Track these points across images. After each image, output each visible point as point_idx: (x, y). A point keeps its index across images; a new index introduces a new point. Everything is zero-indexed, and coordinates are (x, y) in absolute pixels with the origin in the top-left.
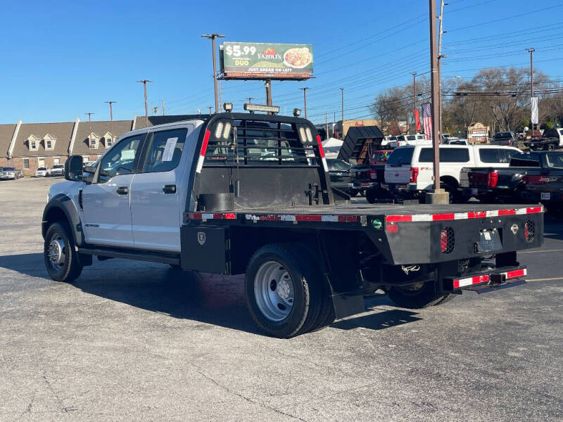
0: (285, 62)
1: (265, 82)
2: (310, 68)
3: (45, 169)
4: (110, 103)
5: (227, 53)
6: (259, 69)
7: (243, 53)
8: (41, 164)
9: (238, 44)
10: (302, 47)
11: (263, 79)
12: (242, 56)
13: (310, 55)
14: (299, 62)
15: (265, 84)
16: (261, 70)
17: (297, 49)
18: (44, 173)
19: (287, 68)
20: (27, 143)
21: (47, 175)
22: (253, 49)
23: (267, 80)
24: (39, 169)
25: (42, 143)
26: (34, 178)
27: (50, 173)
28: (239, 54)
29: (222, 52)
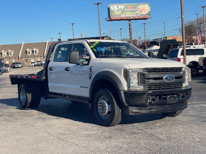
0: (137, 12)
1: (128, 21)
2: (149, 14)
3: (34, 63)
4: (60, 33)
5: (111, 9)
6: (126, 15)
7: (118, 9)
8: (33, 61)
9: (116, 5)
10: (145, 4)
11: (128, 20)
12: (118, 10)
13: (149, 7)
14: (144, 11)
15: (128, 22)
16: (126, 16)
17: (143, 5)
18: (33, 64)
19: (138, 14)
20: (26, 52)
21: (35, 66)
22: (123, 7)
23: (129, 20)
24: (32, 63)
25: (33, 52)
26: (29, 67)
27: (36, 64)
28: (116, 9)
29: (109, 9)
